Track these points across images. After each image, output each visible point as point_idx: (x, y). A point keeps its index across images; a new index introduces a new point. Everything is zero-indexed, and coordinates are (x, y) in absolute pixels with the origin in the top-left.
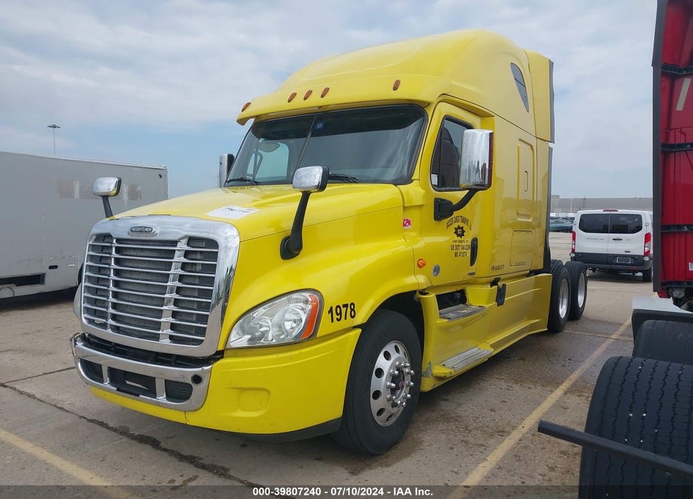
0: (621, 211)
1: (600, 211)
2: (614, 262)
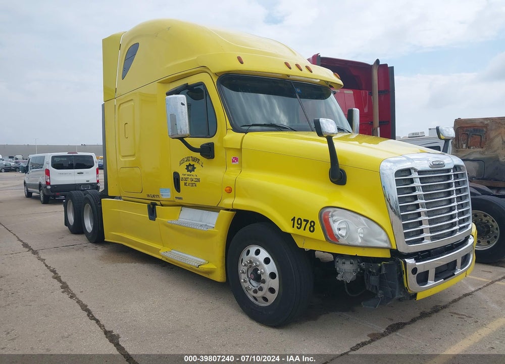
0: (80, 154)
1: (66, 154)
2: (80, 189)
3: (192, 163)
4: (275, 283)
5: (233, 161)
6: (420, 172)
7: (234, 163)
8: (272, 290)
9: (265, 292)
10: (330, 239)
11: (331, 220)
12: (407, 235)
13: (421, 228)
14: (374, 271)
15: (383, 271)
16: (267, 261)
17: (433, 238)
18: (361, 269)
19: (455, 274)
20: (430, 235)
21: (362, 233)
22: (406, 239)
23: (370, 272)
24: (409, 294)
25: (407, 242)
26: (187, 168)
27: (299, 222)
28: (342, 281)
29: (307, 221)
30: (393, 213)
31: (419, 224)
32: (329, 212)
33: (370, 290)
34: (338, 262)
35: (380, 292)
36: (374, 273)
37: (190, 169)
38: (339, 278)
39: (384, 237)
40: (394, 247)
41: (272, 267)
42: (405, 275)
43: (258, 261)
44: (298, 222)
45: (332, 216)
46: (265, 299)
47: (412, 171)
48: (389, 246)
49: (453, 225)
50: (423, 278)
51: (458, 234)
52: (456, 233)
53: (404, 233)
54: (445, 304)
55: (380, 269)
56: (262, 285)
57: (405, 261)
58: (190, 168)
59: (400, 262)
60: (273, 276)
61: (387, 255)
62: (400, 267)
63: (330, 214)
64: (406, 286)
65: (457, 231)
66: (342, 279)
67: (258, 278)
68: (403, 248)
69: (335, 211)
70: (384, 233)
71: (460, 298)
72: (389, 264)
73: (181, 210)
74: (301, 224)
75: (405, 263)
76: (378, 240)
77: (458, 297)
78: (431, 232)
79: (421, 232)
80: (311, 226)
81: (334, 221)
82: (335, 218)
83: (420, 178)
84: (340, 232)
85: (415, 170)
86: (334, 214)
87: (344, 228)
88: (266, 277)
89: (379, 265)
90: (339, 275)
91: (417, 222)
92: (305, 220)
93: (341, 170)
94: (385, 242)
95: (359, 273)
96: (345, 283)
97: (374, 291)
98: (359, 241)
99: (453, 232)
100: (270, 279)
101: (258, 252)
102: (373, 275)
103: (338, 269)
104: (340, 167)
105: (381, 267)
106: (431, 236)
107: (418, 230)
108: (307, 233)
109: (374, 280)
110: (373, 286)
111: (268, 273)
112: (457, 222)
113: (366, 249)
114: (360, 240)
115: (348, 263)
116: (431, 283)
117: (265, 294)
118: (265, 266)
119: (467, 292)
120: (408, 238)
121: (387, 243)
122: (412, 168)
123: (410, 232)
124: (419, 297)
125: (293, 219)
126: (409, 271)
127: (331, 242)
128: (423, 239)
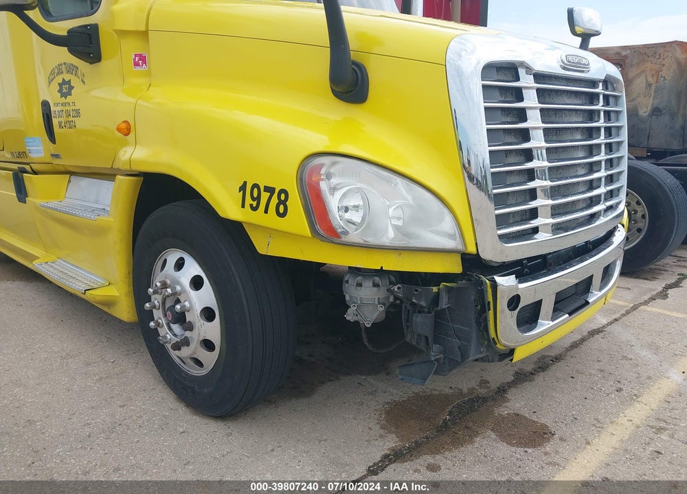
3: (67, 77)
4: (213, 330)
5: (136, 64)
6: (539, 77)
7: (138, 68)
8: (208, 345)
9: (195, 349)
10: (322, 232)
11: (324, 186)
12: (502, 221)
13: (533, 204)
14: (423, 303)
15: (444, 303)
16: (197, 283)
17: (557, 228)
18: (396, 298)
19: (590, 301)
20: (551, 221)
21: (399, 219)
22: (499, 229)
23: (413, 304)
24: (496, 351)
25: (501, 237)
26: (60, 91)
27: (255, 195)
28: (357, 322)
29: (270, 190)
30: (475, 187)
31: (528, 197)
32: (322, 166)
33: (414, 343)
34: (347, 282)
35: (436, 347)
36: (422, 307)
37: (64, 91)
38: (350, 316)
39: (448, 224)
40: (471, 249)
41: (206, 297)
42: (491, 312)
43: (179, 283)
44: (252, 194)
45: (329, 176)
46: (199, 363)
47: (522, 72)
48: (460, 247)
49: (594, 201)
50: (529, 317)
51: (602, 220)
52: (598, 218)
53: (497, 216)
54: (558, 352)
55: (436, 298)
56: (188, 334)
57: (495, 282)
58: (66, 89)
59: (482, 283)
60: (208, 314)
61: (453, 266)
62: (481, 294)
63: (323, 171)
64: (492, 334)
65: (600, 215)
66: (356, 318)
67: (180, 318)
68: (493, 251)
69: (334, 164)
70: (448, 218)
71: (583, 340)
72: (458, 289)
73: (69, 181)
74: (258, 199)
75: (495, 285)
76: (433, 232)
77: (580, 337)
78: (553, 216)
79: (534, 214)
80: (280, 202)
81: (333, 190)
82: (334, 181)
83: (538, 90)
84: (347, 216)
85: (529, 69)
86: (332, 170)
87: (356, 207)
88: (194, 316)
89: (435, 289)
90: (349, 311)
91: (525, 191)
92: (267, 189)
93: (354, 63)
94: (452, 237)
95: (392, 305)
96: (362, 327)
97: (422, 346)
98: (389, 236)
99: (593, 217)
100: (202, 321)
101: (180, 265)
102: (420, 312)
103: (347, 298)
104: (353, 56)
105: (438, 295)
106: (553, 225)
107: (525, 211)
108: (271, 220)
109: (421, 323)
110: (419, 335)
111: (198, 308)
112: (603, 196)
113: (405, 255)
114: (391, 233)
115: (368, 284)
116: (544, 324)
117: (194, 353)
118: (193, 294)
119: (595, 327)
120: (505, 228)
121: (455, 239)
122: (522, 64)
123: (509, 214)
124: (518, 356)
125: (243, 188)
126: (502, 303)
127: (323, 239)
128: (535, 230)
